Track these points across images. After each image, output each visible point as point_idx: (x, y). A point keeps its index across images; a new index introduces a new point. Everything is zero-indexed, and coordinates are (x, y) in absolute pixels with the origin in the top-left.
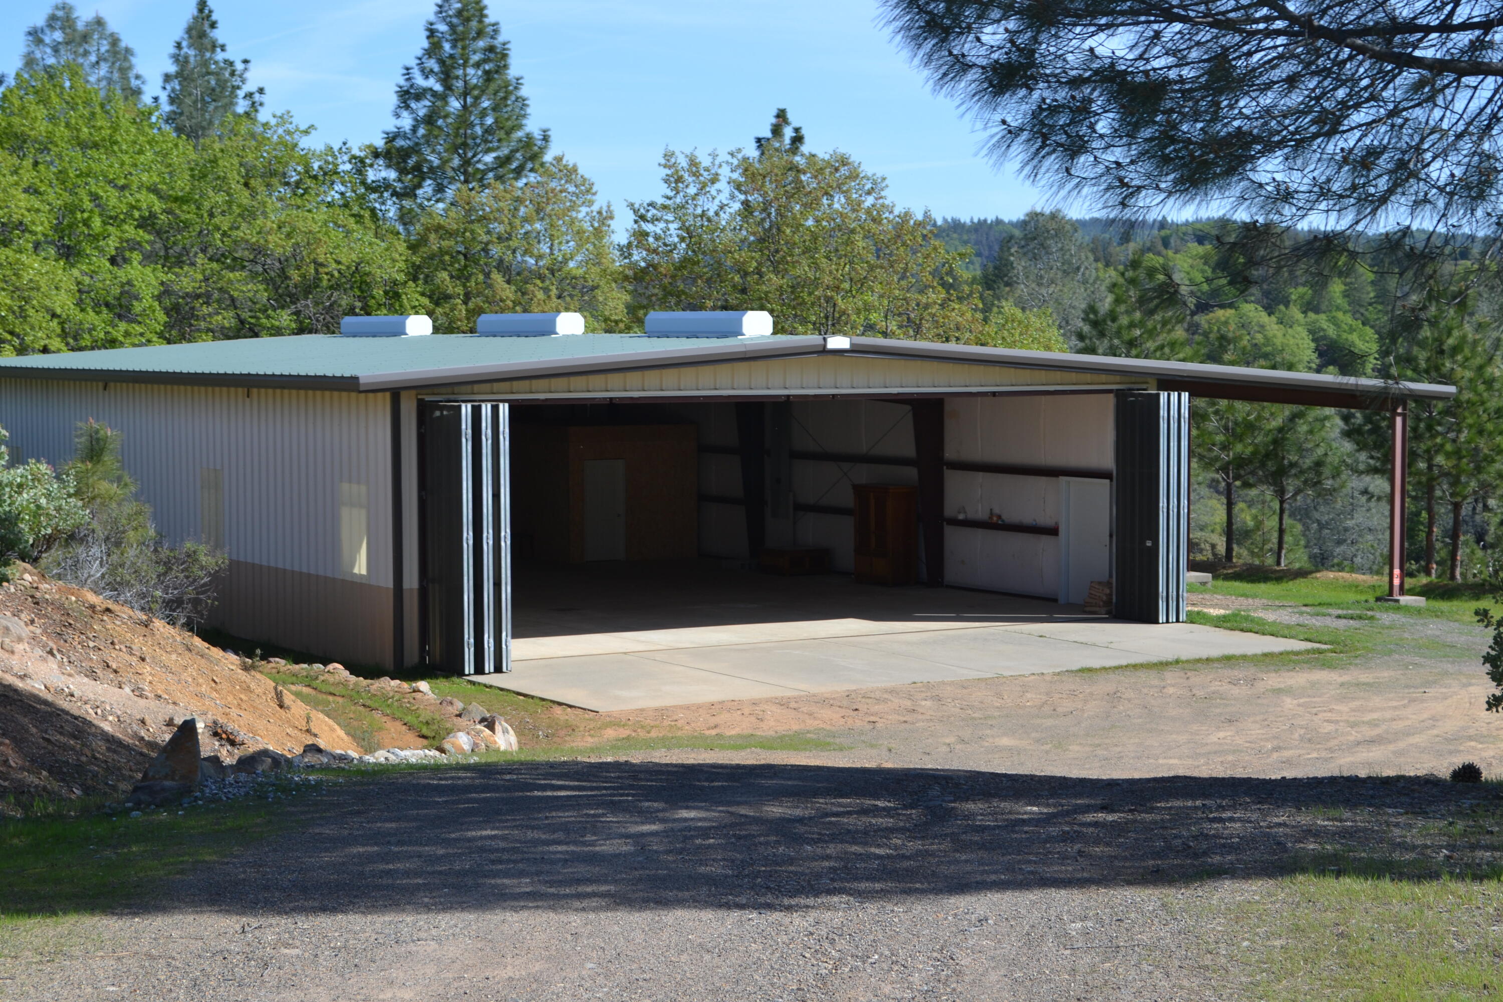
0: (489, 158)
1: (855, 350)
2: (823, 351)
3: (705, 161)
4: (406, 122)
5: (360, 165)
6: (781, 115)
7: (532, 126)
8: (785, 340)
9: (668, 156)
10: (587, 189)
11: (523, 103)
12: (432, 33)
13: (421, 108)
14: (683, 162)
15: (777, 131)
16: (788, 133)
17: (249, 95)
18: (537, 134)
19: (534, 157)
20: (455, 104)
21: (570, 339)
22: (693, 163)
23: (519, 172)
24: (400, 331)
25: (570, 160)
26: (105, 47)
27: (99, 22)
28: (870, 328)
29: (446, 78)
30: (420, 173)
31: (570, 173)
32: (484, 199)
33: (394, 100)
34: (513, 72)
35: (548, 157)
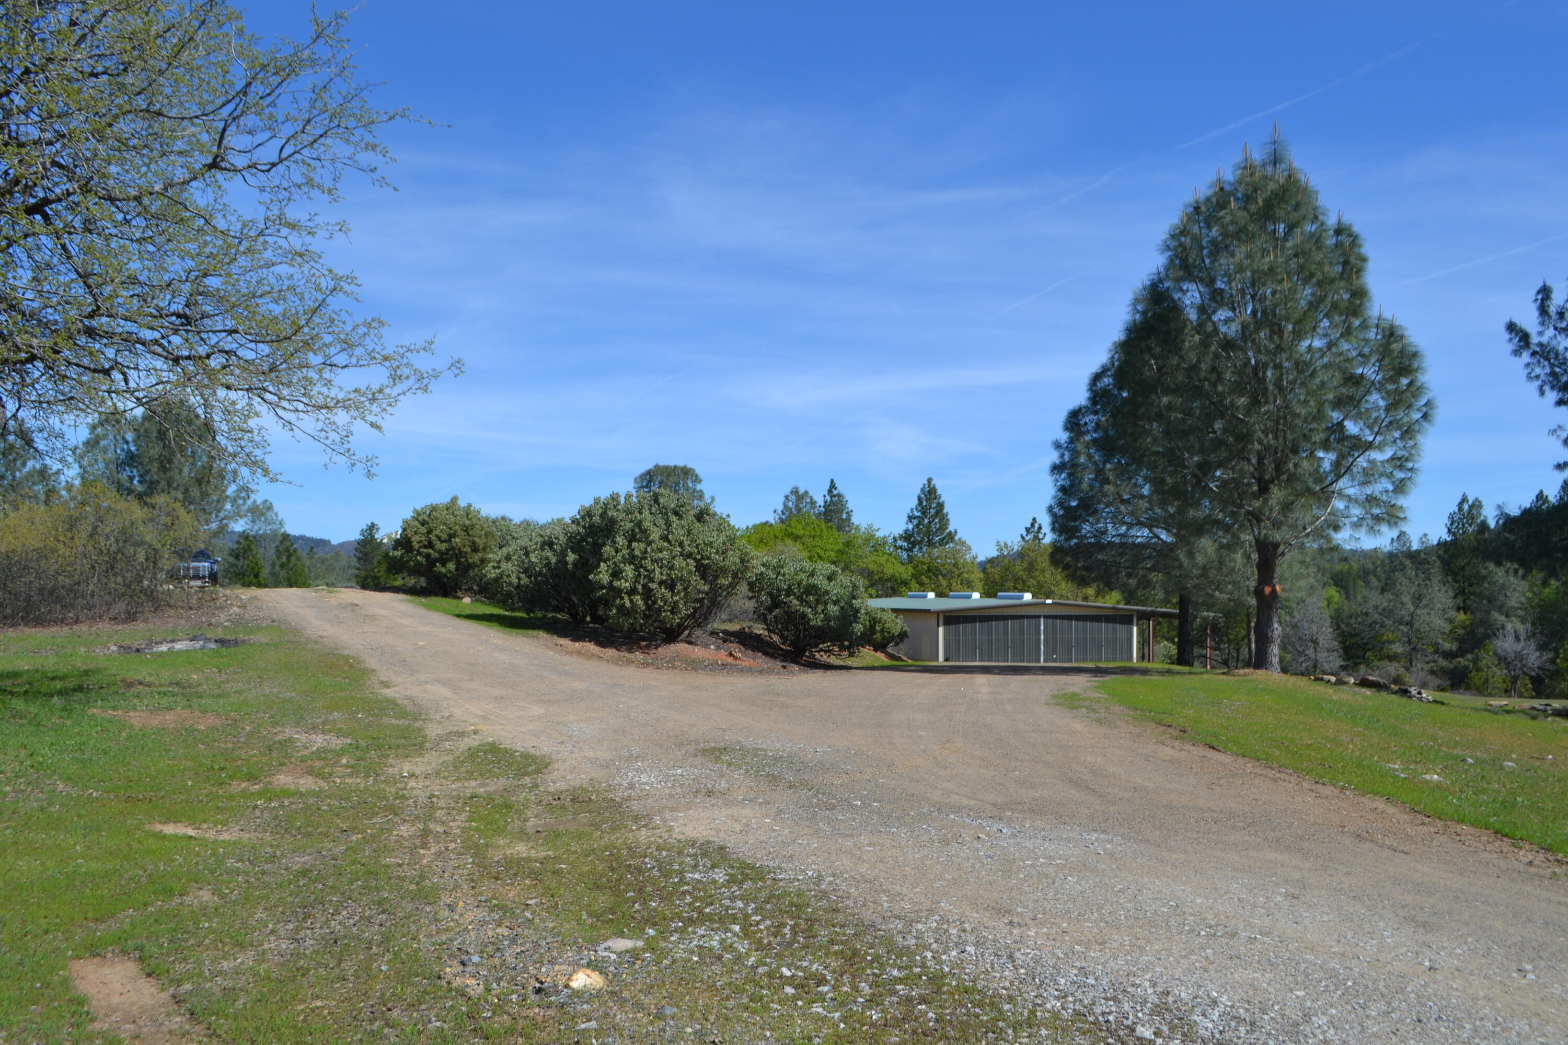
0: (937, 539)
1: (1053, 603)
2: (1045, 604)
3: (1010, 544)
4: (910, 526)
5: (895, 539)
6: (1034, 519)
7: (951, 528)
8: (1036, 601)
9: (998, 542)
10: (969, 548)
11: (948, 520)
12: (919, 499)
13: (915, 522)
14: (1003, 544)
15: (1033, 525)
16: (1037, 526)
17: (847, 513)
18: (953, 531)
19: (952, 538)
20: (926, 521)
21: (976, 600)
22: (1006, 544)
23: (947, 543)
24: (925, 596)
25: (963, 539)
26: (808, 500)
27: (806, 492)
28: (1062, 596)
29: (924, 513)
30: (914, 544)
31: (963, 543)
32: (936, 552)
33: (906, 519)
34: (945, 511)
35: (956, 538)
